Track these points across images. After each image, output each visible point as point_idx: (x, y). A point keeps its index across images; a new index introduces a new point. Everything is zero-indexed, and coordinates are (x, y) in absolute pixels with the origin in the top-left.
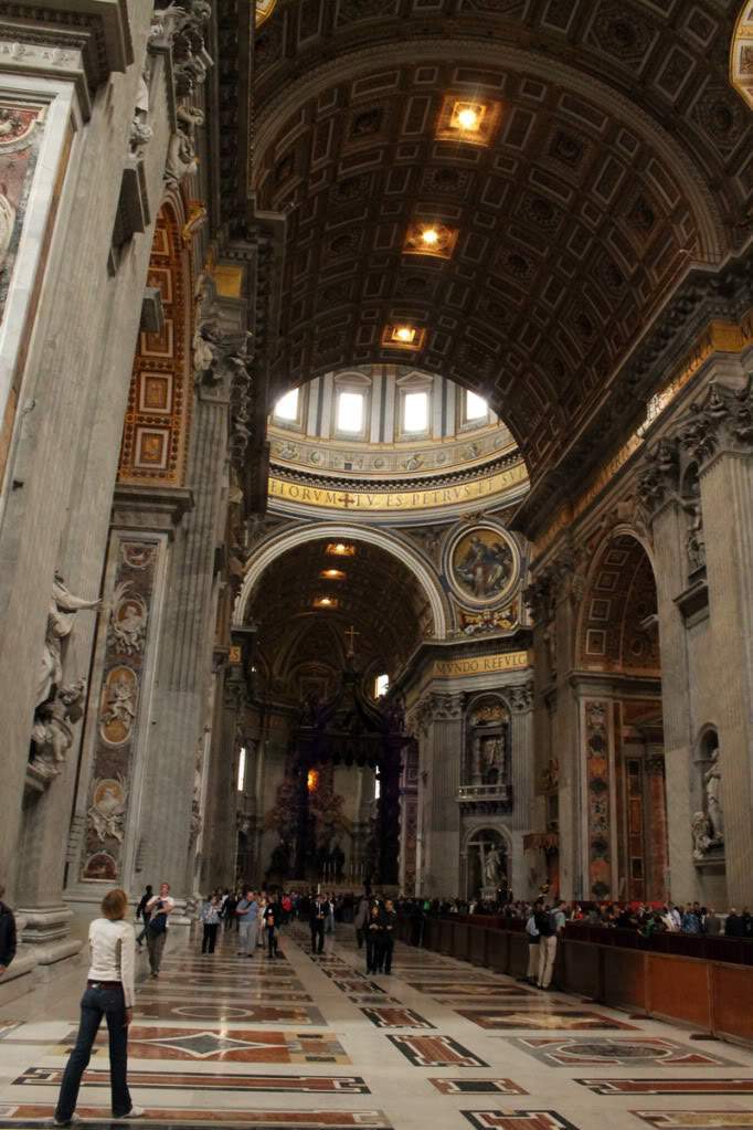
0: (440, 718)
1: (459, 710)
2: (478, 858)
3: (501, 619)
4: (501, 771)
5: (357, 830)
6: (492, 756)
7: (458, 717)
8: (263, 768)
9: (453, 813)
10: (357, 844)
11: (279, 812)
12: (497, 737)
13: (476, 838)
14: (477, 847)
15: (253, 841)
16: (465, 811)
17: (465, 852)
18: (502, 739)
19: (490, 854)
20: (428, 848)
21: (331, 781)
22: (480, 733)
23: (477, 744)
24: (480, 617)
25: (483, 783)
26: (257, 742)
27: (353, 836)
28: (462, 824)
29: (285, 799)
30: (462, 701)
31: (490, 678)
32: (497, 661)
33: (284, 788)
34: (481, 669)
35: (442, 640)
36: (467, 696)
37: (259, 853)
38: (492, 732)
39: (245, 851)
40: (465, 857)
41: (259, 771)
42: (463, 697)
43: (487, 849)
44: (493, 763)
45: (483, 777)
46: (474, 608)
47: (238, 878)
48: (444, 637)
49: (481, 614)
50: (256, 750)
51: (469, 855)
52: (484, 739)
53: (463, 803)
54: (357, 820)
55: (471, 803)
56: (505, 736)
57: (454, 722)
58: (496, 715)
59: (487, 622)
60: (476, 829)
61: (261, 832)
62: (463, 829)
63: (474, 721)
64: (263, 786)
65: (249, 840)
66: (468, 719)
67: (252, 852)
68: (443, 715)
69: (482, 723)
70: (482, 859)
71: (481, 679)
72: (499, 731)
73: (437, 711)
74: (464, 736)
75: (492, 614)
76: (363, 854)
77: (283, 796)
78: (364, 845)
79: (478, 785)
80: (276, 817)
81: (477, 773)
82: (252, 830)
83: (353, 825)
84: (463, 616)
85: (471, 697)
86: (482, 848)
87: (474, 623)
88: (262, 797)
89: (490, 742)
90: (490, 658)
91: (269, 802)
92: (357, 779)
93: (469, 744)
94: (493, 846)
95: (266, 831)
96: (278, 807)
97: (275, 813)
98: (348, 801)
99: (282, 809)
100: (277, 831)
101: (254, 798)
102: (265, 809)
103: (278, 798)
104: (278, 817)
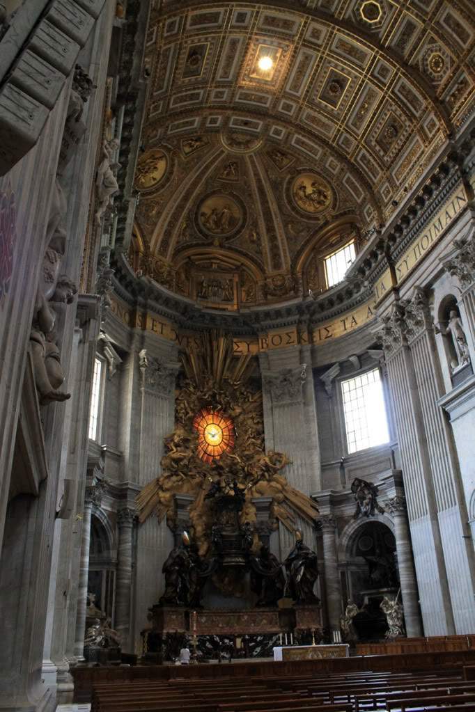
5: (325, 511)
8: (137, 401)
11: (168, 485)
15: (120, 542)
21: (260, 433)
26: (123, 354)
29: (177, 461)
37: (134, 566)
39: (102, 563)
41: (129, 405)
47: (89, 624)
61: (137, 523)
64: (135, 432)
65: (112, 536)
67: (118, 564)
76: (342, 558)
77: (175, 454)
78: (343, 542)
80: (164, 496)
82: (119, 517)
83: (315, 502)
88: (135, 456)
91: (148, 465)
92: (308, 421)
95: (145, 521)
96: (166, 474)
97: (161, 488)
98: (297, 462)
99: (174, 478)
100: (164, 523)
101: (119, 458)
102: (141, 477)
103: (164, 458)
104: (168, 495)
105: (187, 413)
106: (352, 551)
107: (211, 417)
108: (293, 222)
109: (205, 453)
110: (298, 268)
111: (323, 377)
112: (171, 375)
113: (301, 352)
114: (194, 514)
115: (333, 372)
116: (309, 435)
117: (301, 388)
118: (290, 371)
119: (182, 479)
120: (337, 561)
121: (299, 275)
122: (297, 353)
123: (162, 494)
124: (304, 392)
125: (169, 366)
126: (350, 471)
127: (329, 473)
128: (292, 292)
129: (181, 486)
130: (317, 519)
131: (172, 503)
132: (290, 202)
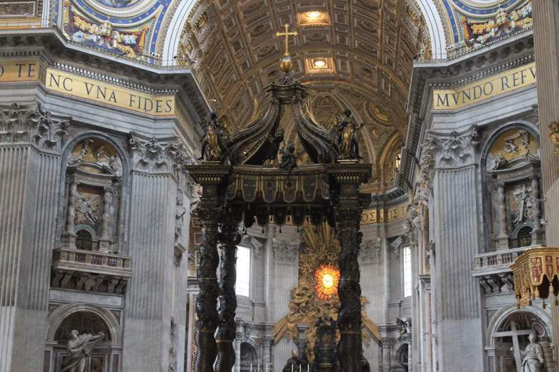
0: (444, 165)
1: (471, 151)
2: (510, 354)
3: (521, 18)
4: (535, 228)
5: (384, 335)
6: (521, 210)
7: (470, 161)
8: (272, 269)
9: (472, 293)
10: (385, 351)
11: (293, 319)
12: (526, 182)
13: (505, 326)
14: (508, 340)
15: (263, 355)
16: (488, 289)
17: (491, 347)
18: (534, 183)
19: (528, 348)
20: (440, 344)
22: (502, 179)
23: (499, 195)
24: (492, 23)
25: (511, 246)
27: (380, 343)
28: (484, 307)
29: (298, 304)
30: (473, 139)
31: (510, 101)
32: (519, 76)
33: (297, 291)
34: (498, 91)
35: (441, 60)
36: (481, 130)
38: (520, 176)
40: (492, 354)
41: (268, 273)
42: (474, 133)
43: (524, 341)
44: (524, 219)
45: (510, 240)
46: (482, 12)
48: (445, 57)
49: (494, 18)
50: (263, 249)
51: (496, 351)
52: (509, 187)
53: (483, 278)
54: (384, 324)
55: (495, 276)
56: (538, 179)
57: (465, 168)
58: (523, 151)
59: (501, 27)
60: (505, 314)
61: (273, 343)
62: (487, 315)
63: (492, 165)
64: (272, 289)
65: (258, 351)
66: (484, 162)
67: (263, 367)
68: (449, 161)
69: (504, 165)
70: (517, 355)
71: (497, 105)
72: (529, 173)
73: (442, 156)
74: (480, 187)
75: (509, 13)
76: (393, 363)
77: (296, 300)
78: (394, 353)
79: (503, 250)
80: (291, 326)
81: (503, 235)
82: (261, 342)
83: (380, 329)
84: (469, 26)
85: (485, 133)
86: (515, 341)
87: (485, 32)
88: (272, 303)
89: (517, 192)
90: (509, 74)
91: (280, 309)
92: (381, 274)
93: (487, 196)
94: (531, 337)
95: (278, 341)
96: (292, 313)
97: (288, 321)
98: (373, 302)
99: (296, 315)
100: (291, 341)
101: (264, 305)
102: (276, 316)
103: (291, 302)
104: (293, 325)
105: (308, 270)
106: (400, 359)
107: (326, 269)
108: (375, 128)
109: (322, 293)
110: (381, 162)
111: (393, 244)
112: (295, 249)
113: (378, 227)
114: (310, 335)
115: (399, 241)
116: (382, 285)
117: (377, 253)
118: (370, 241)
119: (301, 315)
120: (390, 365)
121: (382, 167)
122: (376, 229)
123: (289, 324)
124: (379, 255)
125: (293, 243)
126: (404, 309)
127: (393, 309)
128: (376, 181)
129: (301, 320)
130: (380, 339)
131: (296, 329)
132: (371, 116)
